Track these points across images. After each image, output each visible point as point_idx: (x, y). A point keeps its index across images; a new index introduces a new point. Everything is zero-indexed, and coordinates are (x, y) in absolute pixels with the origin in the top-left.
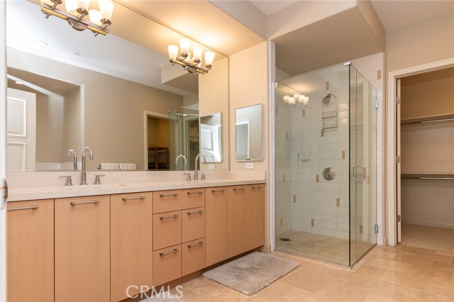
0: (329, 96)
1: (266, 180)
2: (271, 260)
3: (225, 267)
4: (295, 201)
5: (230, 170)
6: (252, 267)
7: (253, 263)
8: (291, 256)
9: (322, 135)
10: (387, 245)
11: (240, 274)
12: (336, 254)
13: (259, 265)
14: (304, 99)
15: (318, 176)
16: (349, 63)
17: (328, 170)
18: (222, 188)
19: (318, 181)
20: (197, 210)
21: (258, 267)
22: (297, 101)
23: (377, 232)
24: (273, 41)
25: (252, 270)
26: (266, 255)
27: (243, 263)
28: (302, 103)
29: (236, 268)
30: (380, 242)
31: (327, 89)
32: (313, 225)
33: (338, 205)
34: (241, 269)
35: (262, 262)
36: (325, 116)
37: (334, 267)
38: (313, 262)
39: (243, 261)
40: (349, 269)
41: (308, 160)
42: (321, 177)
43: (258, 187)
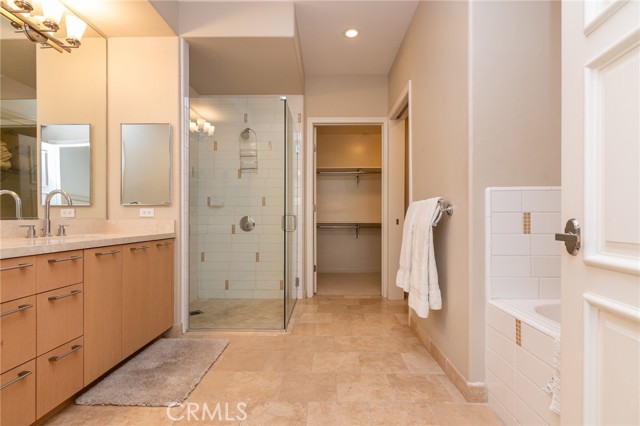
0: (247, 130)
1: (175, 233)
2: (189, 346)
3: (118, 375)
4: (203, 260)
5: (107, 218)
6: (166, 364)
7: (163, 356)
8: (213, 333)
9: (240, 177)
10: (306, 298)
11: (148, 378)
12: (263, 318)
13: (175, 357)
14: (210, 129)
15: (233, 227)
16: (284, 98)
17: (245, 220)
18: (113, 249)
19: (233, 232)
20: (68, 291)
21: (174, 361)
22: (201, 130)
23: (297, 284)
24: (187, 40)
25: (166, 367)
26: (178, 339)
27: (148, 361)
28: (207, 133)
29: (138, 372)
30: (300, 296)
31: (246, 121)
32: (227, 288)
33: (257, 260)
34: (147, 371)
35: (176, 352)
36: (243, 153)
37: (268, 334)
38: (242, 333)
39: (145, 359)
40: (284, 333)
41: (221, 207)
42: (238, 228)
43: (165, 243)
